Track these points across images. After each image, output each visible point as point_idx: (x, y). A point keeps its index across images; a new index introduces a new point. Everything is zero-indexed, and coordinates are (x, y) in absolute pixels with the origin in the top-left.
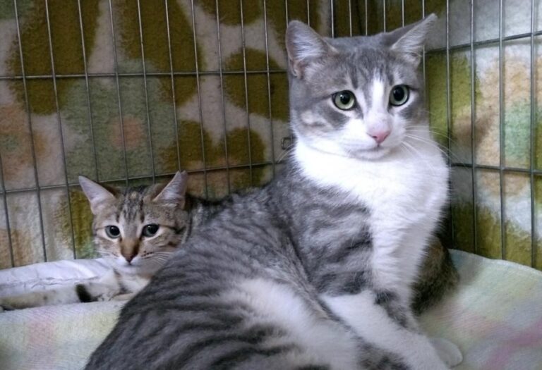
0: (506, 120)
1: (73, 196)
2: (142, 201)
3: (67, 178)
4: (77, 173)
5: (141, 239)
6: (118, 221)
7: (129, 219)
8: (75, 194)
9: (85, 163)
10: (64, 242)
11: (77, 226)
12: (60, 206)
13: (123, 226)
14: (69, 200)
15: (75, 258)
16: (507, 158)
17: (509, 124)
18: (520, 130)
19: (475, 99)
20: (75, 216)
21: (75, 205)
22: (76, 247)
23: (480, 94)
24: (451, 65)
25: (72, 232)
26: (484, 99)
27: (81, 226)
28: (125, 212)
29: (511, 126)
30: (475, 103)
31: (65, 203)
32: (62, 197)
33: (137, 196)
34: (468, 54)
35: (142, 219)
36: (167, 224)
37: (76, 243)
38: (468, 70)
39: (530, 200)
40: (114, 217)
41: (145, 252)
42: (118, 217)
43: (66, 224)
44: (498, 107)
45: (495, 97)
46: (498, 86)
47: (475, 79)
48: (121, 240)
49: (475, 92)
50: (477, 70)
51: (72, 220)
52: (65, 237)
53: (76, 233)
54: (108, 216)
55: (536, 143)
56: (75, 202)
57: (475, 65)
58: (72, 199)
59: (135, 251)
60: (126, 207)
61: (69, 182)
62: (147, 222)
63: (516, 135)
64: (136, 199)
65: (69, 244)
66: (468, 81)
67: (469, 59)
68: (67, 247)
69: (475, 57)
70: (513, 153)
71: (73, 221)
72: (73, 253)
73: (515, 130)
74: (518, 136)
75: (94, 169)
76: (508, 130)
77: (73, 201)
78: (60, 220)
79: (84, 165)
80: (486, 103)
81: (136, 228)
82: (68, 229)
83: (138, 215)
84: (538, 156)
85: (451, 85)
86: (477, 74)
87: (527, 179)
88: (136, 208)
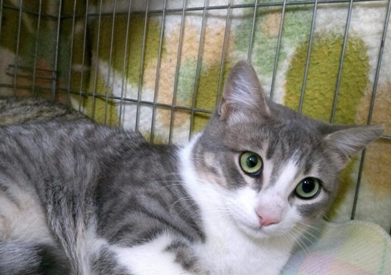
0: (180, 71)
16: (177, 100)
17: (181, 74)
18: (188, 79)
19: (161, 53)
23: (165, 49)
24: (147, 25)
26: (168, 54)
29: (183, 76)
30: (161, 56)
34: (160, 18)
38: (159, 31)
39: (189, 132)
44: (176, 60)
45: (175, 53)
46: (178, 45)
47: (163, 38)
49: (162, 48)
50: (165, 31)
55: (197, 89)
57: (164, 27)
63: (185, 83)
66: (157, 39)
67: (160, 22)
69: (165, 21)
70: (182, 96)
73: (185, 79)
74: (187, 83)
76: (181, 78)
80: (168, 57)
84: (197, 99)
85: (146, 41)
86: (165, 35)
87: (189, 116)
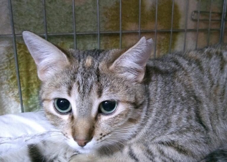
1: (20, 47)
2: (98, 69)
3: (14, 28)
4: (24, 23)
5: (96, 119)
6: (69, 94)
7: (84, 94)
8: (22, 46)
9: (33, 13)
10: (11, 94)
11: (24, 79)
12: (6, 57)
13: (77, 101)
14: (16, 51)
15: (23, 112)
20: (22, 68)
21: (22, 56)
22: (23, 99)
25: (19, 84)
27: (28, 79)
28: (78, 83)
31: (11, 54)
32: (8, 49)
33: (93, 62)
35: (100, 93)
36: (127, 99)
37: (24, 95)
40: (64, 89)
41: (101, 134)
42: (70, 88)
43: (12, 76)
48: (72, 118)
51: (19, 72)
52: (11, 89)
53: (23, 86)
54: (57, 87)
56: (22, 54)
58: (18, 51)
59: (90, 135)
60: (79, 77)
61: (16, 33)
62: (105, 97)
64: (92, 67)
65: (16, 97)
68: (13, 99)
71: (20, 74)
72: (20, 105)
75: (42, 21)
77: (19, 53)
78: (6, 72)
79: (32, 16)
81: (91, 105)
82: (15, 81)
83: (95, 88)
88: (92, 79)
